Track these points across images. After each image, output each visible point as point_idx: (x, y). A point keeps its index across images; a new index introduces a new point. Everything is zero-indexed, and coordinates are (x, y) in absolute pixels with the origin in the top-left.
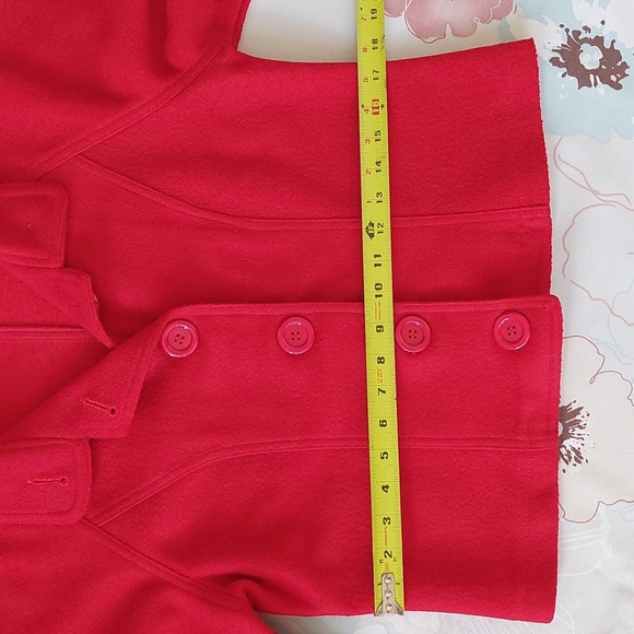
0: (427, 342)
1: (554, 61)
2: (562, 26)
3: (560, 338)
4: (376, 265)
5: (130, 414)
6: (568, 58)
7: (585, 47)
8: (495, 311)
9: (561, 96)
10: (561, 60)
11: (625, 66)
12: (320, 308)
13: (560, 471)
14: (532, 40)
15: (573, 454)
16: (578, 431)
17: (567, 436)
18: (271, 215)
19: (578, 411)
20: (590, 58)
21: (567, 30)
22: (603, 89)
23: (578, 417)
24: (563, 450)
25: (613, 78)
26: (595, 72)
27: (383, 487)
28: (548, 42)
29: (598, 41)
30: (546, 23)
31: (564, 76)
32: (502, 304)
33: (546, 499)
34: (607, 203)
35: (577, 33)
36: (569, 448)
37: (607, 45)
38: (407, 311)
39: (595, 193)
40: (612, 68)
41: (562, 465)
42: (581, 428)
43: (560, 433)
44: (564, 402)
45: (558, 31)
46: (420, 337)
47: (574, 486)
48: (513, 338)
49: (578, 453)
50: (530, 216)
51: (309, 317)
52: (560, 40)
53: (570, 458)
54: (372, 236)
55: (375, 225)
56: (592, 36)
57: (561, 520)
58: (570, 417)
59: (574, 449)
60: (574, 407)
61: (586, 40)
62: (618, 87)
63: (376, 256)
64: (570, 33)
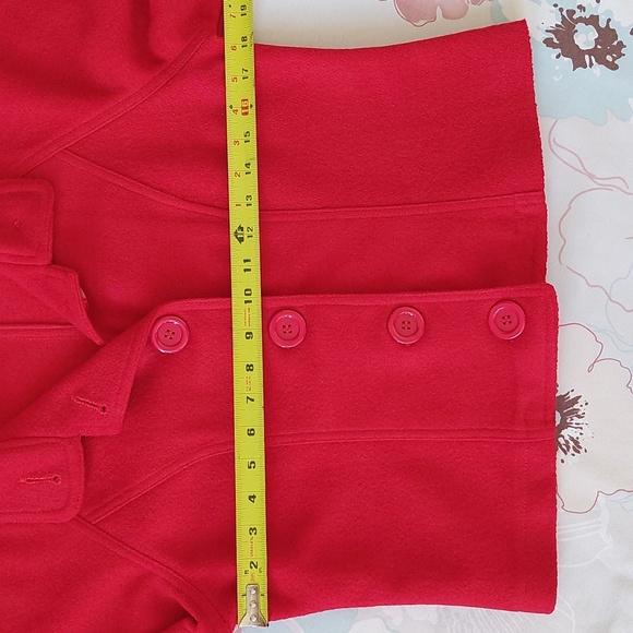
0: (421, 332)
1: (548, 42)
2: (556, 5)
3: (556, 327)
4: (245, 270)
5: (121, 412)
6: (563, 38)
7: (580, 26)
8: (485, 301)
9: (555, 78)
10: (555, 41)
11: (621, 44)
12: (311, 300)
13: (558, 461)
14: (524, 21)
15: (571, 444)
16: (576, 420)
17: (564, 425)
19: (576, 400)
20: (585, 38)
21: (561, 10)
22: (598, 70)
23: (576, 407)
24: (561, 440)
25: (609, 58)
26: (590, 52)
27: (250, 497)
28: (541, 22)
29: (593, 20)
30: (540, 3)
31: (558, 57)
32: (495, 293)
33: (545, 488)
34: (604, 187)
35: (570, 13)
36: (567, 438)
37: (603, 24)
38: (400, 302)
39: (591, 176)
40: (608, 48)
41: (560, 454)
42: (579, 417)
43: (558, 423)
44: (561, 392)
45: (552, 11)
47: (572, 477)
48: (508, 327)
49: (576, 442)
50: (525, 203)
51: (300, 310)
52: (554, 20)
53: (568, 447)
54: (241, 240)
55: (245, 230)
56: (587, 15)
57: (560, 511)
58: (568, 406)
59: (572, 439)
60: (572, 396)
61: (581, 20)
62: (614, 67)
63: (245, 261)
64: (564, 13)
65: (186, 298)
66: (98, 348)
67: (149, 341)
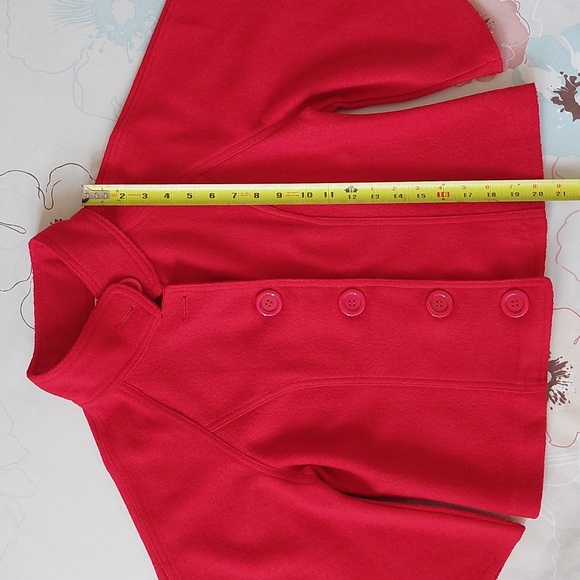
0: (450, 309)
1: (555, 100)
2: (562, 73)
3: (551, 309)
6: (565, 98)
8: (499, 289)
9: (559, 127)
10: (560, 99)
12: (371, 283)
13: (548, 408)
14: (533, 85)
15: (559, 396)
16: (563, 379)
17: (555, 382)
18: (336, 215)
19: (564, 364)
21: (565, 76)
23: (563, 369)
24: (551, 393)
28: (548, 85)
30: (549, 71)
31: (562, 111)
32: (507, 283)
33: (537, 429)
35: (573, 78)
36: (556, 392)
38: (436, 287)
41: (550, 404)
42: (566, 377)
43: (549, 381)
44: (553, 357)
45: (559, 77)
46: (445, 306)
47: (558, 419)
48: (516, 309)
49: (562, 395)
50: (530, 217)
51: (362, 290)
52: (560, 84)
53: (556, 399)
57: (548, 444)
58: (558, 368)
59: (559, 393)
60: (561, 361)
64: (568, 79)
65: (281, 278)
67: (255, 308)
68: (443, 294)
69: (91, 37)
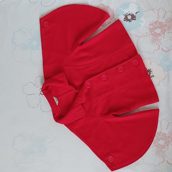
0: (123, 69)
1: (124, 20)
2: (123, 15)
5: (85, 98)
6: (126, 19)
8: (131, 61)
9: (128, 25)
11: (135, 16)
12: (106, 72)
16: (152, 72)
17: (150, 74)
19: (150, 69)
20: (129, 17)
22: (133, 21)
24: (151, 76)
25: (134, 19)
26: (131, 19)
28: (122, 18)
29: (130, 14)
30: (121, 15)
31: (127, 22)
32: (132, 59)
34: (141, 37)
37: (131, 14)
38: (118, 66)
39: (139, 37)
40: (133, 17)
41: (151, 78)
44: (147, 69)
47: (154, 80)
48: (135, 63)
49: (153, 75)
50: (130, 44)
51: (105, 74)
52: (124, 17)
56: (128, 14)
57: (155, 86)
58: (150, 71)
60: (149, 69)
61: (128, 15)
62: (135, 20)
64: (125, 15)
66: (78, 93)
67: (85, 87)
68: (120, 67)
69: (31, 51)
